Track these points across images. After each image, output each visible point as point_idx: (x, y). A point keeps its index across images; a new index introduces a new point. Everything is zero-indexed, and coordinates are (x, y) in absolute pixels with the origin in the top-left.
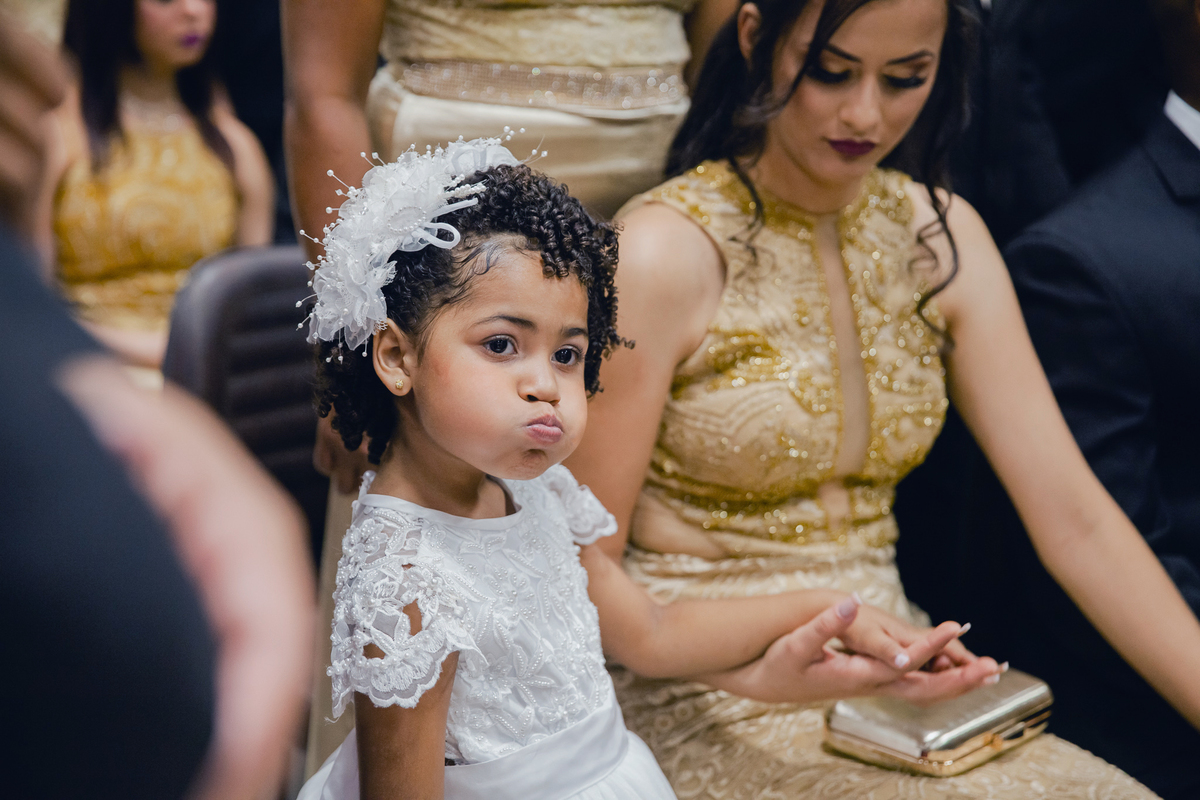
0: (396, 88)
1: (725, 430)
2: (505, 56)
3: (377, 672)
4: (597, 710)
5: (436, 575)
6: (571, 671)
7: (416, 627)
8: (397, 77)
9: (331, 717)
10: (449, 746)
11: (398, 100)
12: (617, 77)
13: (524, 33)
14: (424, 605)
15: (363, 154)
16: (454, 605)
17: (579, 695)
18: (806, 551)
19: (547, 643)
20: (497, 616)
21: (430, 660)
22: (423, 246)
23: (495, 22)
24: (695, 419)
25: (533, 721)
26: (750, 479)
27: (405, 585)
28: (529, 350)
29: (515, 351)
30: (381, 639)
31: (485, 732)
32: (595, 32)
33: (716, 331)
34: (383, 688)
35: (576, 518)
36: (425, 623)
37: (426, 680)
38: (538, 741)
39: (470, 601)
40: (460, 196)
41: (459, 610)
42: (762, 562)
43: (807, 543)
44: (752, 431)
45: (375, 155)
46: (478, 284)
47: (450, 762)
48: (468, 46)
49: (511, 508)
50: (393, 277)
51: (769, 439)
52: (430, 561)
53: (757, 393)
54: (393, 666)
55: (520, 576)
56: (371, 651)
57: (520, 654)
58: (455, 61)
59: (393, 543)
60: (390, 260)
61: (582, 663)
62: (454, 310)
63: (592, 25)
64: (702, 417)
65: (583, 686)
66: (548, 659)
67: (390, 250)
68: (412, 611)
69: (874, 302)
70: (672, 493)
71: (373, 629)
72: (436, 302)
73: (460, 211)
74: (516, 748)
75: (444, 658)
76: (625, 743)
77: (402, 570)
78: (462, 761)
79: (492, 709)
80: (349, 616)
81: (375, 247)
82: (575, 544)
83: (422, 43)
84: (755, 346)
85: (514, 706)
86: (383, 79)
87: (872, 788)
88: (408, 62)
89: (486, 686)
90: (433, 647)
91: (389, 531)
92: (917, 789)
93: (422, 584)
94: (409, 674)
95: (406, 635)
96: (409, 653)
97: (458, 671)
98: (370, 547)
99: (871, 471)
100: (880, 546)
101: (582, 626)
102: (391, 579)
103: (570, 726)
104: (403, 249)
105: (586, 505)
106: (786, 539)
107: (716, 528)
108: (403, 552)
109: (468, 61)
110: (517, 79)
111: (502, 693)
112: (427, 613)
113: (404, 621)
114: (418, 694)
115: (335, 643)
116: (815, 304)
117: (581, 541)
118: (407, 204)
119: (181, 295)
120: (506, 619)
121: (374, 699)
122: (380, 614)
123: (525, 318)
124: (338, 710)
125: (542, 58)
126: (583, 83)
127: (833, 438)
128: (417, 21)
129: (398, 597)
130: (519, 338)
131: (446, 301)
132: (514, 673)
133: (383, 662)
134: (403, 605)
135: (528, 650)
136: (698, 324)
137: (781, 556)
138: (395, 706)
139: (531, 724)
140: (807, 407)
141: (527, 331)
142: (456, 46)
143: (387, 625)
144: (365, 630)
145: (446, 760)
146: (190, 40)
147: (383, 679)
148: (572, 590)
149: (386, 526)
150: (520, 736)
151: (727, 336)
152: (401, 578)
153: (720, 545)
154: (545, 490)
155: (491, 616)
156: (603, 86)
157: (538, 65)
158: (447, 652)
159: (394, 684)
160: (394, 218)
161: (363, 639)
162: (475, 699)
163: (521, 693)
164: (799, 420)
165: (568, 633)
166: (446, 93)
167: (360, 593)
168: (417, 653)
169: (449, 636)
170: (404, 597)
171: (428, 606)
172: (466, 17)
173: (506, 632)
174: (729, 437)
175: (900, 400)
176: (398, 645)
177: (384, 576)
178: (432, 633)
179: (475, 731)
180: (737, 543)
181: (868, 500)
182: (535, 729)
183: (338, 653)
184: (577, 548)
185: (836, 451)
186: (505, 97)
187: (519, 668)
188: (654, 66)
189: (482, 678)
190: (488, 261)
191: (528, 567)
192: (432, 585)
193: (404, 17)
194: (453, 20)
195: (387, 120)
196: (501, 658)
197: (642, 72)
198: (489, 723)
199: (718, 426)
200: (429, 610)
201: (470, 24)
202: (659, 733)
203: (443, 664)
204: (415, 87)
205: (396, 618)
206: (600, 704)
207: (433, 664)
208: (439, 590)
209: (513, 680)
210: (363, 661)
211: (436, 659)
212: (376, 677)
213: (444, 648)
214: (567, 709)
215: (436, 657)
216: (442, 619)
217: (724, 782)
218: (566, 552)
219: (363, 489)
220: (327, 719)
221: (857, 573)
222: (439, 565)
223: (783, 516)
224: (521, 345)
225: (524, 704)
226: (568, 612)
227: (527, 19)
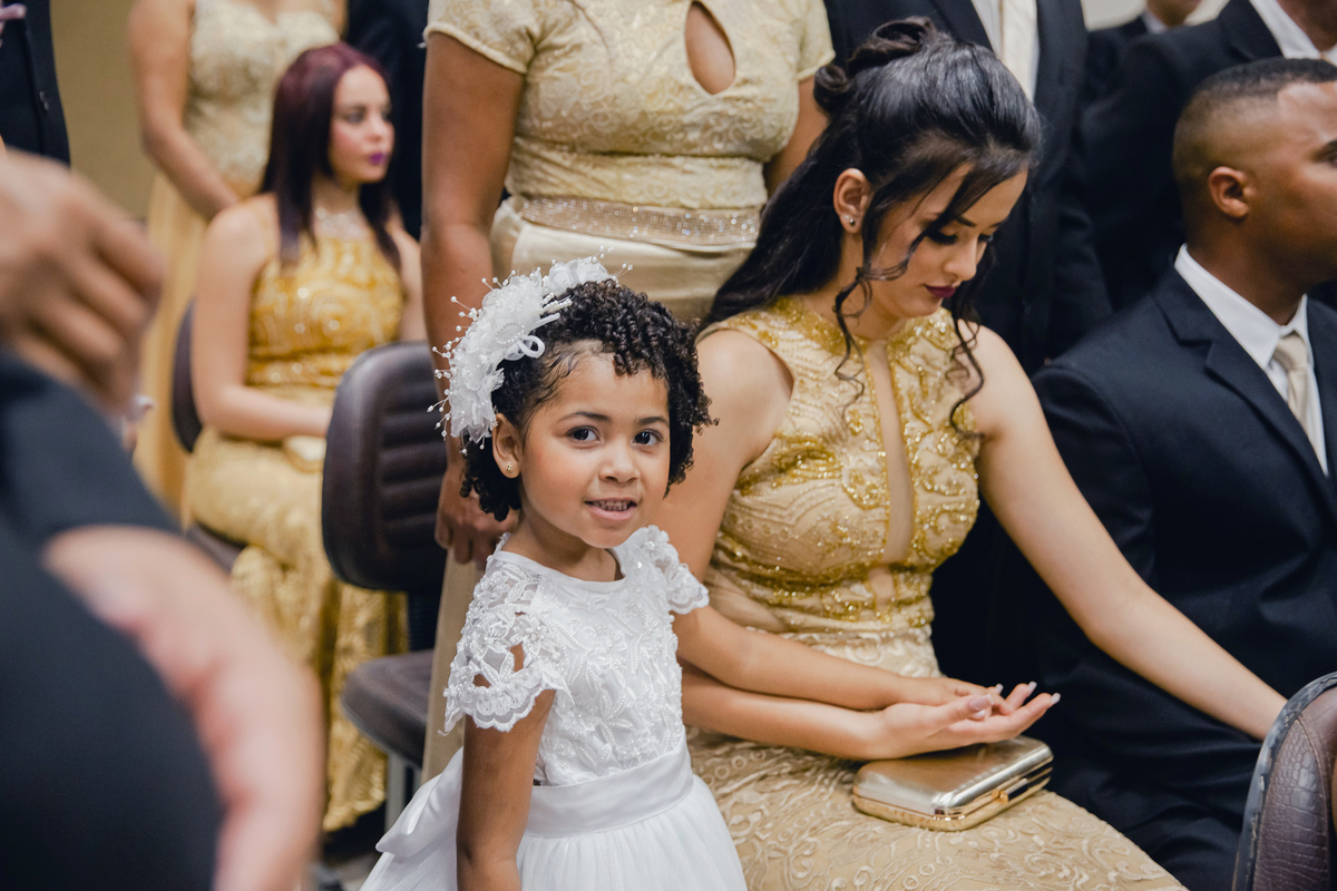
0: (517, 218)
1: (786, 521)
2: (610, 196)
3: (482, 698)
4: (666, 754)
5: (542, 624)
6: (649, 718)
7: (518, 666)
8: (518, 209)
9: (443, 730)
10: (538, 768)
11: (518, 229)
12: (704, 217)
13: (627, 177)
14: (528, 648)
15: (484, 280)
16: (553, 651)
17: (652, 739)
18: (855, 626)
19: (631, 692)
20: (590, 663)
21: (526, 693)
22: (521, 356)
23: (602, 166)
24: (761, 511)
25: (610, 756)
26: (807, 562)
27: (515, 629)
28: (608, 437)
29: (598, 439)
30: (488, 671)
31: (570, 760)
32: (687, 178)
33: (781, 437)
34: (484, 712)
35: (677, 591)
36: (526, 663)
37: (521, 710)
38: (612, 774)
39: (568, 648)
40: (551, 311)
41: (556, 655)
42: (816, 636)
43: (857, 620)
44: (811, 519)
45: (495, 280)
46: (562, 386)
47: (537, 783)
48: (578, 185)
49: (619, 576)
50: (502, 382)
51: (825, 527)
52: (540, 611)
53: (815, 488)
54: (496, 695)
55: (618, 632)
56: (480, 680)
57: (605, 697)
58: (567, 198)
59: (512, 593)
60: (498, 368)
61: (660, 712)
62: (545, 408)
63: (685, 172)
64: (767, 509)
65: (658, 731)
66: (629, 705)
67: (497, 361)
68: (517, 651)
69: (918, 415)
70: (743, 574)
71: (483, 662)
72: (532, 402)
73: (550, 324)
74: (593, 778)
75: (537, 694)
76: (689, 784)
77: (514, 617)
78: (547, 783)
79: (577, 741)
80: (467, 650)
81: (484, 358)
82: (672, 613)
83: (539, 181)
84: (813, 450)
85: (596, 741)
86: (506, 210)
87: (895, 839)
88: (528, 196)
89: (575, 722)
90: (530, 684)
91: (511, 583)
92: (933, 842)
93: (529, 630)
94: (507, 704)
95: (510, 671)
96: (510, 686)
97: (553, 706)
98: (494, 595)
99: (912, 560)
100: (919, 626)
101: (666, 681)
102: (504, 623)
103: (641, 765)
104: (507, 358)
105: (685, 581)
106: (838, 616)
107: (780, 605)
108: (519, 601)
109: (578, 198)
110: (620, 215)
111: (586, 729)
112: (529, 655)
113: (510, 658)
114: (513, 721)
115: (453, 670)
116: (867, 415)
117: (678, 611)
118: (509, 321)
119: (346, 375)
120: (598, 667)
121: (476, 720)
122: (490, 651)
123: (600, 413)
124: (449, 725)
125: (641, 199)
126: (675, 220)
127: (881, 530)
128: (537, 162)
129: (508, 638)
130: (599, 428)
131: (539, 401)
132: (599, 714)
133: (487, 690)
134: (510, 645)
135: (613, 694)
136: (765, 430)
137: (834, 630)
138: (493, 729)
139: (608, 759)
140: (858, 502)
141: (603, 423)
142: (569, 185)
143: (495, 661)
144: (479, 664)
145: (535, 781)
146: (375, 158)
147: (486, 704)
148: (661, 650)
149: (510, 579)
150: (599, 767)
151: (789, 441)
152: (512, 623)
153: (782, 620)
154: (652, 566)
155: (585, 664)
156: (694, 224)
157: (638, 204)
158: (541, 690)
159: (494, 710)
160: (501, 334)
161: (475, 669)
162: (564, 731)
163: (603, 731)
164: (850, 512)
165: (651, 685)
166: (559, 224)
167: (479, 632)
168: (517, 687)
169: (544, 676)
170: (512, 639)
171: (531, 649)
172: (578, 160)
173: (596, 678)
174: (791, 526)
175: (940, 499)
176: (501, 679)
177: (500, 620)
178: (531, 672)
179: (561, 758)
180: (795, 618)
181: (910, 585)
182: (611, 763)
183: (455, 678)
184: (672, 617)
185: (884, 541)
186: (608, 230)
187: (604, 709)
188: (737, 208)
189: (572, 714)
190: (570, 364)
191: (625, 626)
192: (537, 632)
193: (527, 159)
194: (567, 163)
195: (507, 244)
196: (588, 697)
197: (727, 214)
198: (573, 753)
199: (780, 516)
200: (531, 652)
201: (581, 167)
202: (717, 780)
203: (536, 699)
204: (533, 219)
205: (503, 656)
206: (671, 748)
207: (528, 697)
208: (542, 637)
209: (599, 721)
210: (472, 688)
211: (531, 694)
212: (481, 702)
213: (539, 685)
214: (641, 750)
215: (531, 691)
216: (541, 661)
217: (769, 825)
218: (661, 619)
219: (499, 546)
220: (440, 732)
221: (899, 649)
222: (546, 616)
223: (839, 595)
224: (602, 434)
225: (605, 742)
226: (654, 668)
227: (629, 165)
